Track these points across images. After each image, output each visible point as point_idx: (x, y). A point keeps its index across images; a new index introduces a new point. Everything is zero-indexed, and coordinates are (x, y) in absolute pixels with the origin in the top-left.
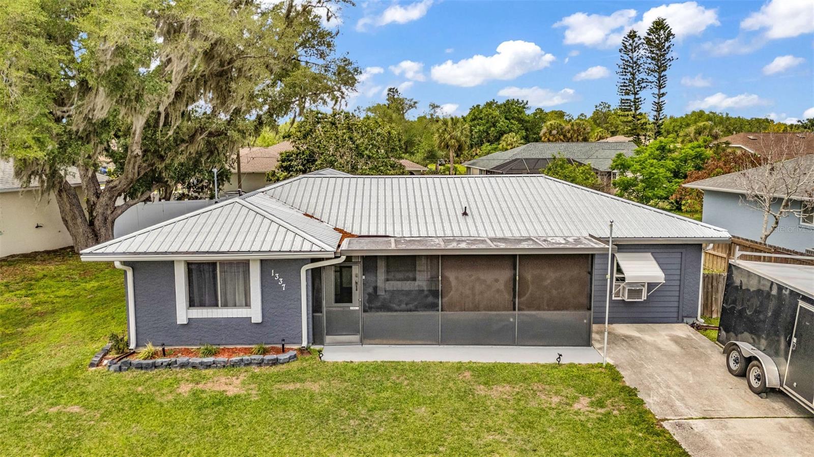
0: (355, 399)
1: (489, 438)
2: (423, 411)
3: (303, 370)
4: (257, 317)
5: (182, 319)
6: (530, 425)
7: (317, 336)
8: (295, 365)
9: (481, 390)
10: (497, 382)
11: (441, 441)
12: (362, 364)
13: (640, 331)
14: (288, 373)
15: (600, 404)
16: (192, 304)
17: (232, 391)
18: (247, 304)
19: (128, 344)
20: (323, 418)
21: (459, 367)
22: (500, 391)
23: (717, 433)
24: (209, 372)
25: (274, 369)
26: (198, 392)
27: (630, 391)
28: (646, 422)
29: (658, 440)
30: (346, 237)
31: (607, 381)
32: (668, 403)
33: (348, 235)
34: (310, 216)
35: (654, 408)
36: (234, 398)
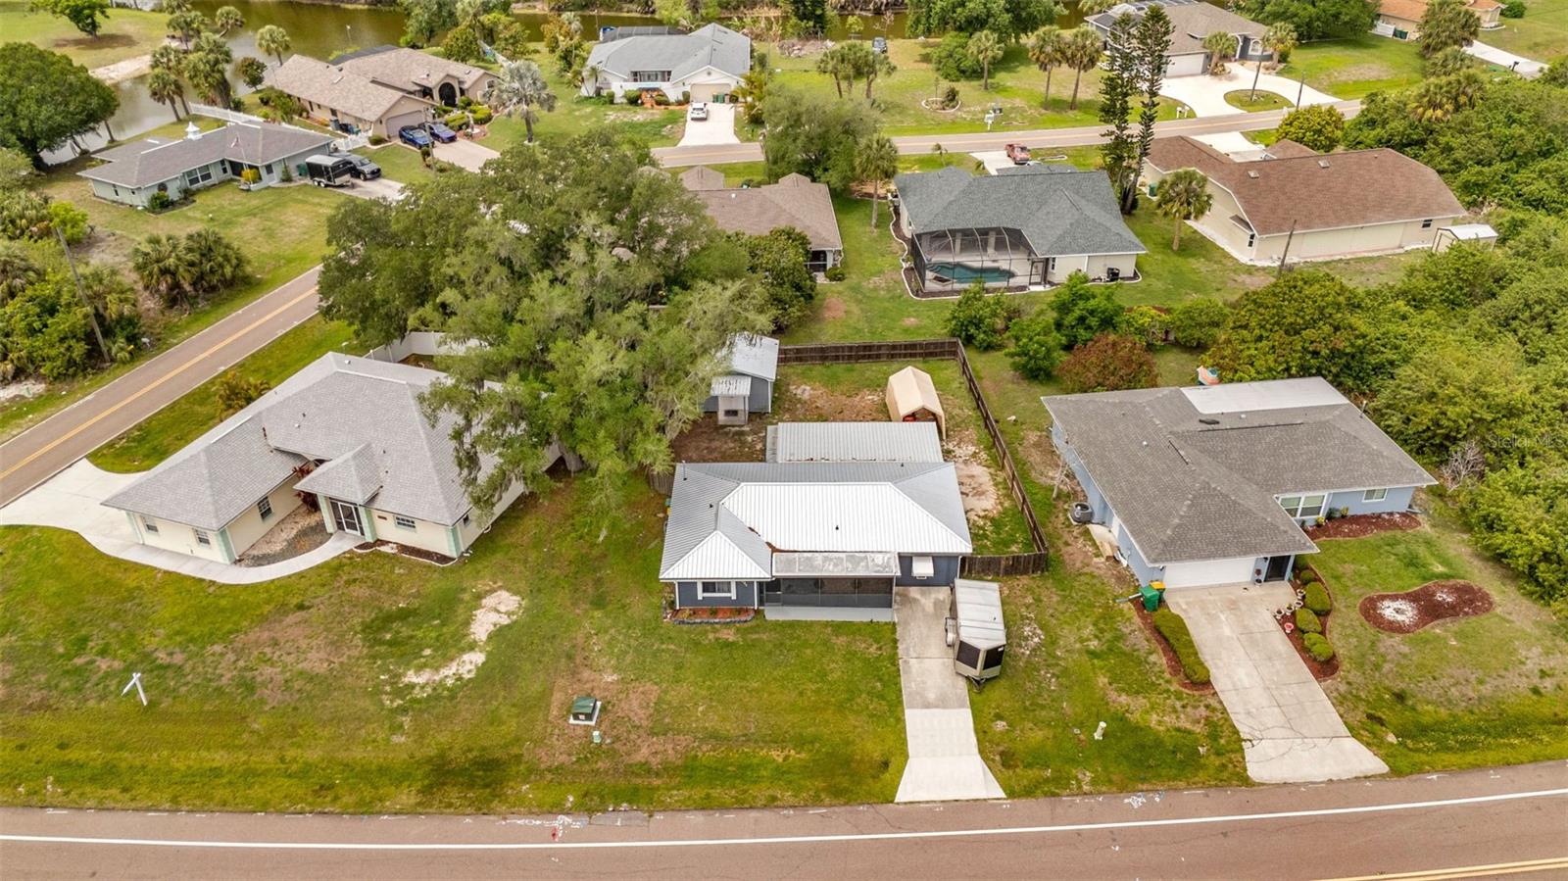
0: (782, 644)
1: (832, 666)
2: (808, 651)
3: (758, 625)
4: (734, 597)
5: (700, 598)
6: (849, 660)
7: (761, 603)
8: (754, 623)
9: (834, 639)
10: (841, 635)
11: (814, 667)
12: (784, 622)
13: (923, 594)
14: (751, 627)
15: (880, 649)
16: (704, 591)
17: (731, 639)
18: (729, 591)
19: (673, 602)
20: (770, 653)
21: (827, 624)
22: (842, 640)
23: (917, 666)
24: (718, 626)
25: (746, 625)
26: (717, 639)
27: (895, 641)
28: (894, 659)
29: (893, 669)
30: (773, 551)
31: (889, 635)
32: (907, 649)
33: (774, 550)
34: (753, 530)
35: (900, 652)
36: (733, 643)
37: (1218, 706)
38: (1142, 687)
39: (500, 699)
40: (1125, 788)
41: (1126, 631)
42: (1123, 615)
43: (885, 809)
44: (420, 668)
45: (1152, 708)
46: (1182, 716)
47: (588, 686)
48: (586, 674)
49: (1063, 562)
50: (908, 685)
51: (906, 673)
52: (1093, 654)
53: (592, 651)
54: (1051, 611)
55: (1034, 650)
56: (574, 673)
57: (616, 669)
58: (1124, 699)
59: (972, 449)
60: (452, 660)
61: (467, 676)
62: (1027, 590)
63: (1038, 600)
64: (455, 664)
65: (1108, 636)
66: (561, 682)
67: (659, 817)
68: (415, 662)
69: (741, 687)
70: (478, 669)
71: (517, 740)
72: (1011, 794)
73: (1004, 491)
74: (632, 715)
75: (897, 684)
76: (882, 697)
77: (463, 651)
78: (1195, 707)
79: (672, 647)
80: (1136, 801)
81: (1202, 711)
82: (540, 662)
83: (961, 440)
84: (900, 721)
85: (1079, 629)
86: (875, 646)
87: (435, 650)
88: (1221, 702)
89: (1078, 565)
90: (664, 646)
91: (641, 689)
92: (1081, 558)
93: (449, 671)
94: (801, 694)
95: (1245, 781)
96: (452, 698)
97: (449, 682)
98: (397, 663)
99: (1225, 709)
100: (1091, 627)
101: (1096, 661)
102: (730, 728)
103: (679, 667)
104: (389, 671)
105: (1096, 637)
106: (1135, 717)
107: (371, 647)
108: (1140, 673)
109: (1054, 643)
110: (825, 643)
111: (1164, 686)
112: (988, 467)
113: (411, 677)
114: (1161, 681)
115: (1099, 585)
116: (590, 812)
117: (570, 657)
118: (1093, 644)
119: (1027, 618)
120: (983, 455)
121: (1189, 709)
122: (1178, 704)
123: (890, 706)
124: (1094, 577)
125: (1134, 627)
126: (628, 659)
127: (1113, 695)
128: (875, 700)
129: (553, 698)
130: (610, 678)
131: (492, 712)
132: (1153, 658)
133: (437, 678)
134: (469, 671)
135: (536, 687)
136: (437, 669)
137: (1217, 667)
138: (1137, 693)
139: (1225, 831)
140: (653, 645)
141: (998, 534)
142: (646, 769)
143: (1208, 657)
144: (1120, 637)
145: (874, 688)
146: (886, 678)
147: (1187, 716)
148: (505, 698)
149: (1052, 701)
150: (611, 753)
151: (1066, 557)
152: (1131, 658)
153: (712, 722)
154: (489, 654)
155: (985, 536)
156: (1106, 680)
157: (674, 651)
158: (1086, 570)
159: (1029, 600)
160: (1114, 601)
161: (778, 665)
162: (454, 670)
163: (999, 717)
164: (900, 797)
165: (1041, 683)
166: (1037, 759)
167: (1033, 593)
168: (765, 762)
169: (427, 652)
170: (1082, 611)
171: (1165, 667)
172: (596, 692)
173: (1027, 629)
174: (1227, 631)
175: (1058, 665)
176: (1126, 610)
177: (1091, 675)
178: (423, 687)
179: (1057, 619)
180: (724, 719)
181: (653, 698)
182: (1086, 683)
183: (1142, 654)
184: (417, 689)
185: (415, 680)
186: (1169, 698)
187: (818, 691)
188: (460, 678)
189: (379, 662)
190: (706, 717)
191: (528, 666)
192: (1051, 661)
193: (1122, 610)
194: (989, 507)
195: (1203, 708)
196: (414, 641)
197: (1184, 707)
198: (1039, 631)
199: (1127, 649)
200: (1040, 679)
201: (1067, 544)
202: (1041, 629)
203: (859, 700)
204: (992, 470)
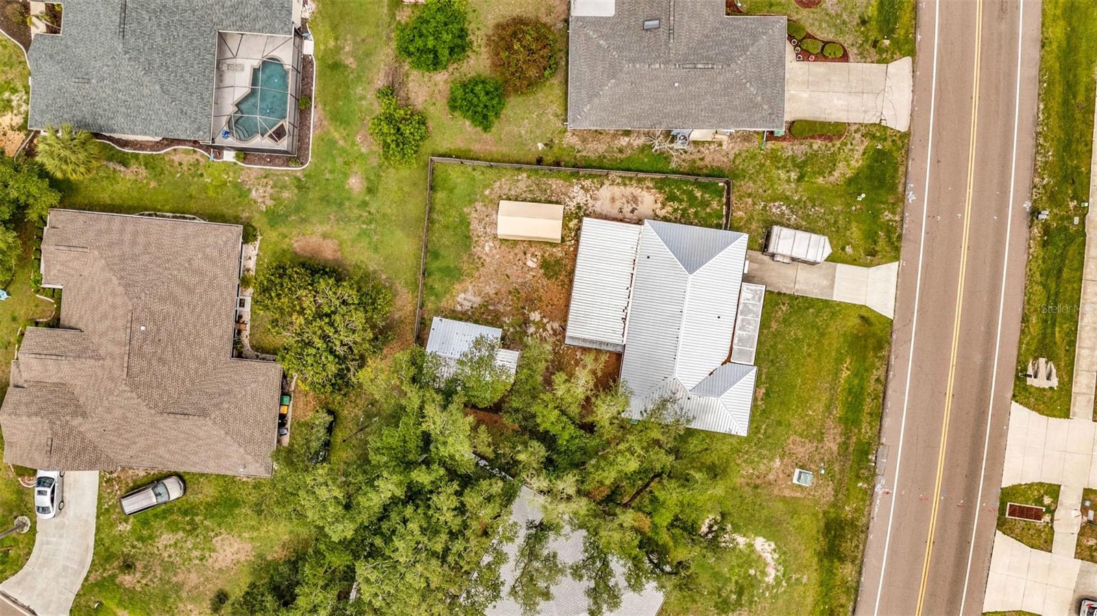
0: (772, 361)
2: (780, 346)
6: (790, 323)
9: (772, 329)
11: (792, 344)
15: (784, 303)
23: (800, 285)
26: (762, 399)
27: (779, 293)
28: (793, 298)
29: (800, 299)
30: (730, 362)
31: (774, 296)
32: (787, 288)
33: (728, 360)
34: (712, 373)
35: (788, 292)
36: (767, 390)
37: (857, 126)
38: (833, 162)
39: (788, 526)
40: (902, 199)
41: (790, 153)
42: (778, 150)
43: (896, 326)
44: (764, 573)
45: (847, 161)
46: (857, 148)
47: (781, 476)
48: (771, 477)
49: (718, 168)
50: (814, 293)
51: (806, 293)
52: (800, 179)
53: (752, 474)
54: (760, 190)
55: (792, 212)
56: (770, 484)
57: (772, 459)
58: (836, 174)
59: (576, 188)
60: (760, 556)
61: (773, 546)
62: (741, 199)
63: (750, 195)
64: (764, 555)
65: (789, 164)
66: (776, 492)
67: (883, 440)
68: (759, 577)
69: (800, 389)
70: (768, 540)
71: (815, 515)
72: (897, 258)
73: (633, 182)
74: (808, 452)
75: (812, 299)
76: (819, 311)
77: (753, 551)
78: (854, 139)
79: (764, 427)
80: (911, 197)
81: (858, 136)
82: (760, 505)
83: (565, 194)
84: (839, 304)
85: (779, 179)
86: (781, 306)
87: (751, 567)
88: (855, 124)
89: (725, 159)
90: (762, 431)
91: (792, 446)
92: (719, 155)
93: (768, 557)
94: (809, 355)
95: (906, 135)
96: (785, 553)
97: (776, 556)
98: (759, 589)
99: (860, 124)
100: (780, 172)
101: (806, 179)
102: (825, 398)
103: (779, 423)
104: (763, 592)
105: (788, 172)
106: (849, 174)
107: (741, 605)
108: (823, 158)
109: (787, 198)
110: (775, 336)
111: (836, 149)
112: (602, 184)
113: (770, 579)
114: (832, 149)
115: (747, 154)
116: (874, 475)
117: (756, 487)
118: (794, 175)
119: (765, 206)
120: (587, 183)
121: (854, 142)
122: (849, 146)
123: (827, 307)
124: (740, 154)
125: (790, 148)
126: (764, 452)
127: (832, 179)
128: (821, 314)
129: (787, 495)
130: (778, 462)
131: (796, 529)
132: (815, 147)
133: (773, 563)
134: (769, 545)
135: (781, 505)
136: (766, 564)
137: (831, 114)
138: (835, 165)
139: (937, 161)
140: (759, 438)
141: (683, 201)
142: (844, 446)
143: (823, 116)
144: (793, 158)
145: (813, 314)
146: (806, 305)
147: (857, 145)
148: (788, 523)
149: (832, 214)
150: (830, 463)
151: (715, 164)
152: (811, 158)
153: (820, 407)
154: (757, 534)
155: (684, 210)
156: (821, 178)
157: (767, 425)
158: (732, 157)
159: (750, 201)
160: (761, 150)
161: (787, 365)
162: (769, 555)
163: (843, 249)
164: (891, 316)
165: (818, 216)
166: (872, 237)
167: (743, 196)
168: (848, 380)
169: (752, 572)
170: (766, 172)
171: (823, 143)
172: (787, 472)
173: (774, 210)
174: (805, 95)
175: (805, 202)
176: (773, 147)
177: (815, 185)
178: (778, 571)
179: (769, 189)
180: (819, 400)
181: (798, 439)
182: (821, 190)
183: (810, 151)
184: (779, 574)
185: (773, 576)
186: (844, 150)
187: (809, 345)
188: (775, 550)
189: (756, 599)
190: (816, 410)
191: (765, 512)
192: (802, 204)
193: (772, 149)
194: (652, 198)
195: (856, 135)
196: (740, 581)
197: (852, 144)
198: (777, 204)
199: (803, 158)
200: (815, 216)
201: (702, 159)
202: (775, 202)
203: (820, 324)
204: (607, 183)
